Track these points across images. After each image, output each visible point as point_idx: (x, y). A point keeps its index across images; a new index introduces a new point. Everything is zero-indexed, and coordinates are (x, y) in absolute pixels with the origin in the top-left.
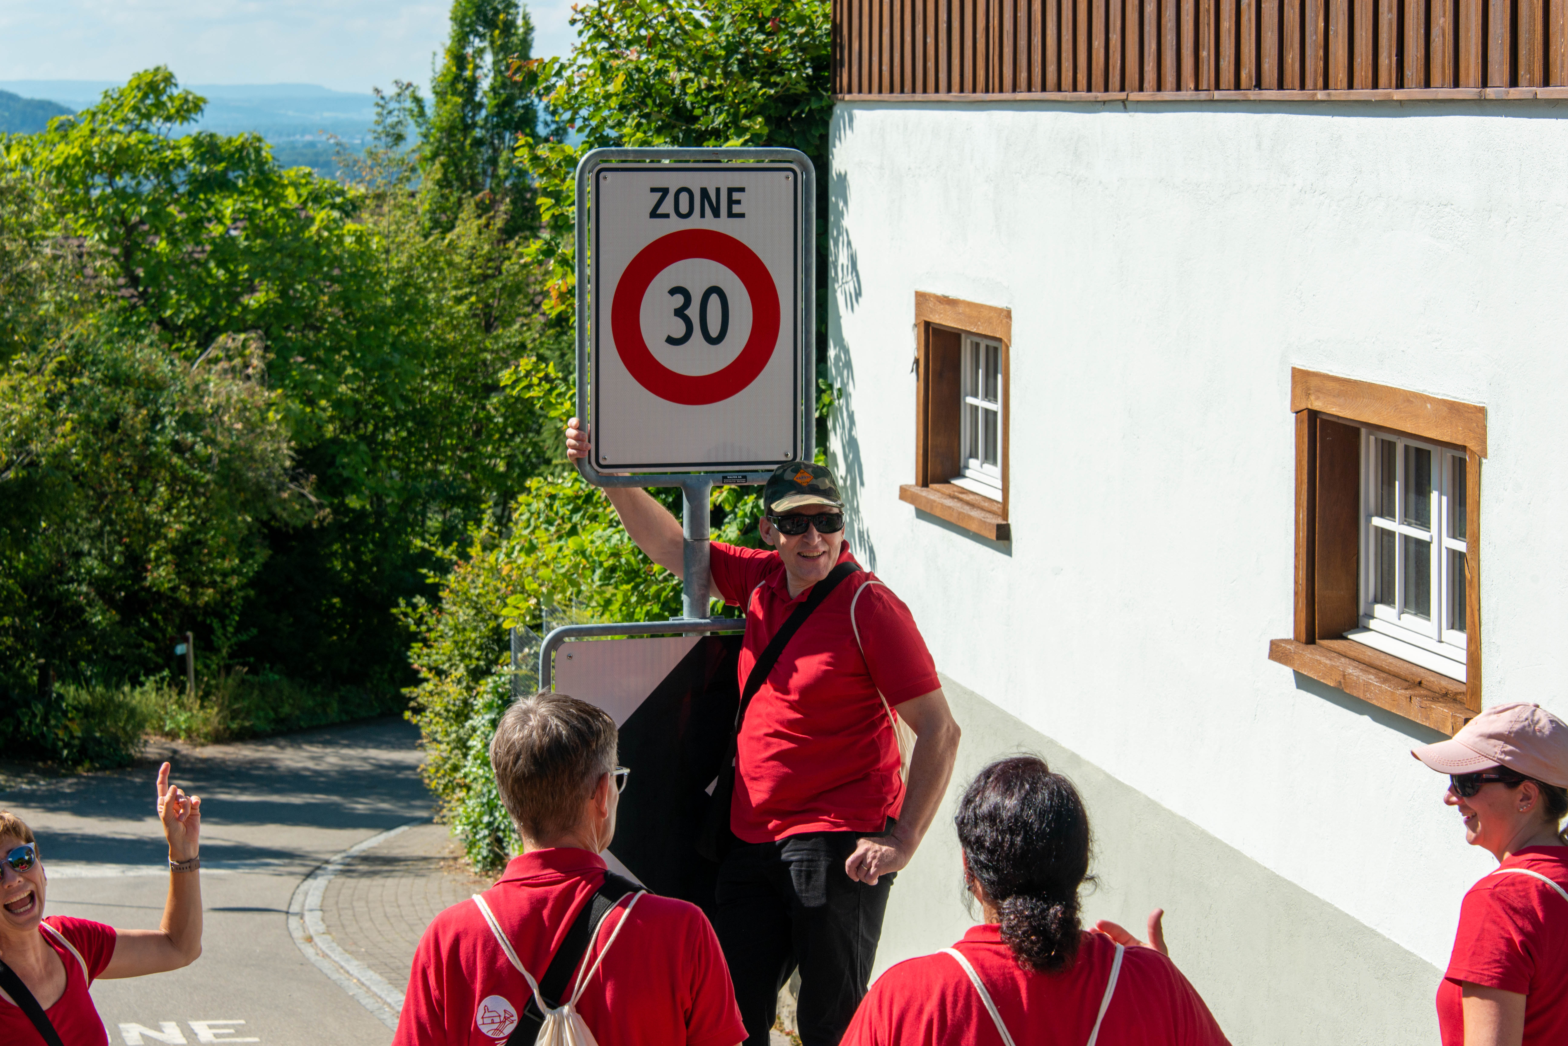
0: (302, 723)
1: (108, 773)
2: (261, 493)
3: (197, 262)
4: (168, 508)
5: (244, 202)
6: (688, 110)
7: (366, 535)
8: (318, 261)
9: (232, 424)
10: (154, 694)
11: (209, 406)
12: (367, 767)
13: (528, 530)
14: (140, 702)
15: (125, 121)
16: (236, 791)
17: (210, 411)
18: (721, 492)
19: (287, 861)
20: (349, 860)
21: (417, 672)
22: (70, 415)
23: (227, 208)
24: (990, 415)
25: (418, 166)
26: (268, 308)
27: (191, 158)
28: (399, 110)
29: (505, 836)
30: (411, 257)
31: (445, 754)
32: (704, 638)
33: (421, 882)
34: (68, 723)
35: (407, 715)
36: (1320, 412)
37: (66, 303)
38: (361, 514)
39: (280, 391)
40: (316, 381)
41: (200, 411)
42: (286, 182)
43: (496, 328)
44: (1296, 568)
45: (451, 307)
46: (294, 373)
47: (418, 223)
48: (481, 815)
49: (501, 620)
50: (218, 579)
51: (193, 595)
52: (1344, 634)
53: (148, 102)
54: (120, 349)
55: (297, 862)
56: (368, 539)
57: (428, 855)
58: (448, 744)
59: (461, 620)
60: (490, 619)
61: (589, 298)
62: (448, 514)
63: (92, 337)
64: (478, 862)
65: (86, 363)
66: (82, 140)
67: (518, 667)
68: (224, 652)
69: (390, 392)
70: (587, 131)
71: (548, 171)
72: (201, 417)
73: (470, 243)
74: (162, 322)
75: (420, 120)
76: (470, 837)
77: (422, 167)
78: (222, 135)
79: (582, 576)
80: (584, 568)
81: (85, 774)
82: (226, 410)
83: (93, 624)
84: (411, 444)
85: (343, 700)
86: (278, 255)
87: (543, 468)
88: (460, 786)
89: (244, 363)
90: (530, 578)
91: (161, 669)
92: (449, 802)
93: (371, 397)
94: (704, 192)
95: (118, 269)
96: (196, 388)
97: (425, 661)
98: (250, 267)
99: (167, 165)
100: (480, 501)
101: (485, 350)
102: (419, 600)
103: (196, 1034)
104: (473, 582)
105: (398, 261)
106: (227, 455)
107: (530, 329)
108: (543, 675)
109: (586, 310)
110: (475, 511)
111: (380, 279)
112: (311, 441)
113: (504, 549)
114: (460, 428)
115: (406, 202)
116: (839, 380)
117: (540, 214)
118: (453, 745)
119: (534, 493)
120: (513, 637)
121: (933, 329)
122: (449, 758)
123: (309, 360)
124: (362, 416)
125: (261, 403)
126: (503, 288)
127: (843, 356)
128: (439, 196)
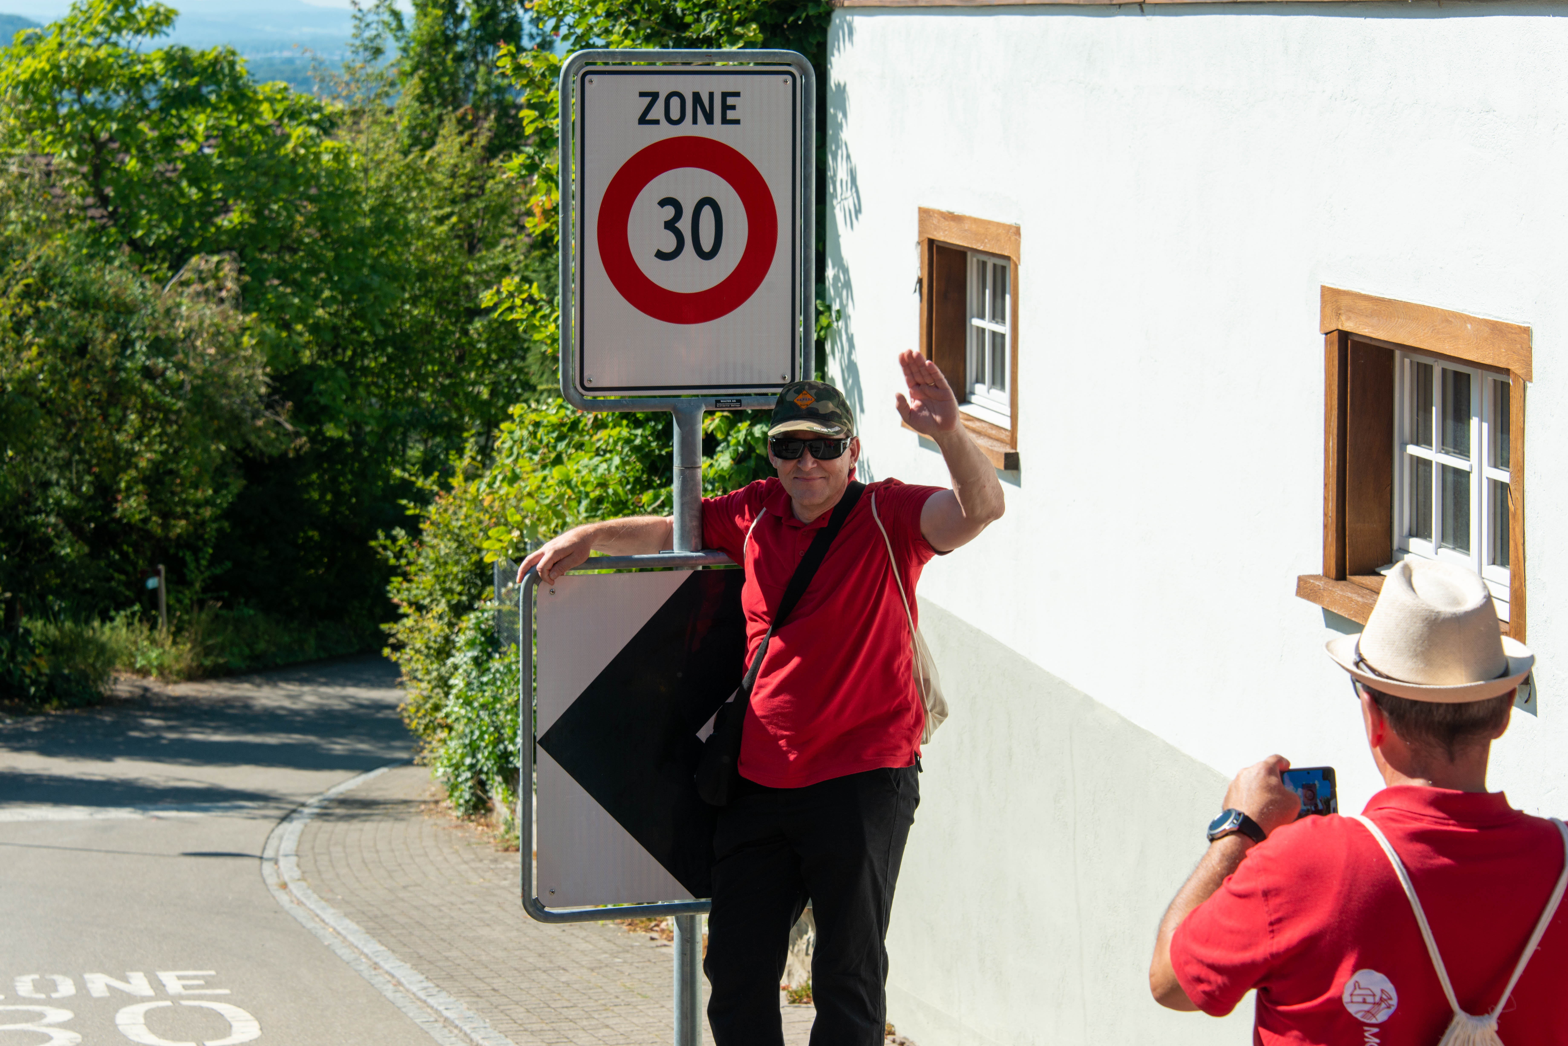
0: (278, 660)
1: (76, 711)
2: (236, 420)
3: (169, 182)
4: (139, 437)
5: (217, 119)
6: (678, 17)
7: (344, 464)
8: (295, 179)
9: (204, 349)
10: (124, 630)
11: (181, 330)
12: (345, 706)
13: (511, 459)
14: (110, 638)
15: (95, 34)
16: (209, 731)
17: (182, 336)
18: (713, 420)
19: (261, 804)
20: (325, 803)
21: (397, 606)
22: (37, 340)
23: (199, 124)
24: (997, 338)
25: (398, 81)
26: (243, 229)
27: (162, 72)
28: (378, 22)
29: (488, 779)
30: (390, 175)
31: (425, 693)
32: (696, 573)
33: (400, 826)
34: (36, 660)
35: (386, 651)
36: (1351, 333)
37: (33, 224)
38: (339, 443)
39: (254, 315)
40: (292, 305)
41: (172, 335)
42: (261, 97)
43: (480, 251)
44: (1326, 499)
45: (432, 228)
46: (270, 296)
47: (397, 141)
48: (463, 757)
49: (484, 553)
50: (191, 510)
51: (165, 526)
52: (1377, 570)
53: (118, 14)
54: (89, 271)
55: (272, 804)
56: (347, 470)
57: (408, 798)
58: (429, 682)
59: (442, 553)
60: (472, 552)
61: (574, 215)
62: (430, 443)
63: (60, 259)
64: (460, 805)
65: (54, 285)
66: (49, 53)
67: (502, 602)
68: (198, 586)
69: (369, 315)
70: (572, 39)
71: (531, 82)
72: (173, 342)
73: (452, 161)
74: (133, 243)
75: (399, 34)
76: (452, 780)
77: (402, 82)
78: (195, 50)
79: (567, 507)
80: (570, 498)
81: (53, 712)
82: (199, 335)
83: (62, 557)
84: (391, 370)
85: (321, 636)
86: (253, 174)
87: (526, 395)
88: (441, 726)
89: (218, 285)
90: (513, 510)
91: (132, 604)
92: (430, 743)
93: (349, 321)
94: (697, 97)
95: (87, 188)
96: (168, 311)
97: (404, 595)
98: (225, 186)
99: (138, 80)
100: (462, 429)
101: (469, 272)
102: (399, 532)
103: (164, 986)
104: (455, 513)
105: (377, 180)
106: (199, 382)
107: (514, 251)
108: (524, 611)
109: (571, 226)
110: (457, 440)
111: (359, 198)
112: (287, 367)
113: (486, 480)
114: (441, 353)
115: (384, 119)
116: (838, 301)
117: (523, 128)
118: (434, 683)
119: (517, 420)
120: (496, 571)
121: (938, 247)
122: (430, 697)
123: (285, 282)
124: (341, 341)
125: (235, 327)
126: (486, 209)
127: (842, 276)
128: (419, 112)
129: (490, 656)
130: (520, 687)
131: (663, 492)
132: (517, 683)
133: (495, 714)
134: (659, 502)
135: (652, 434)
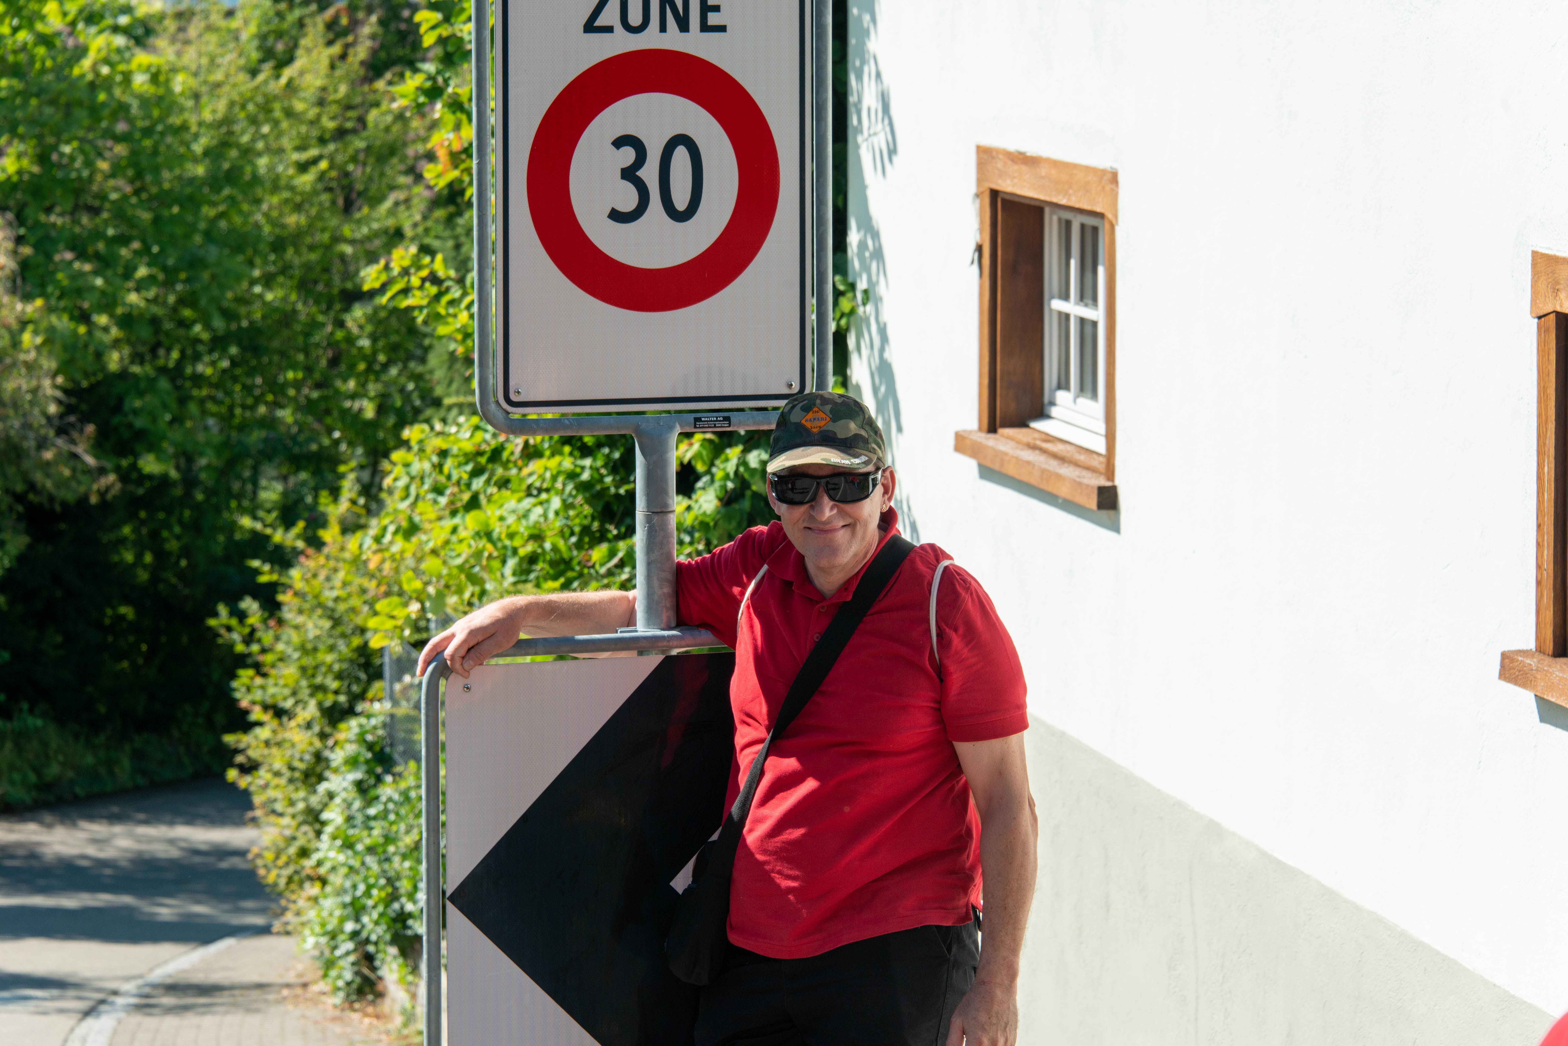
0: (79, 791)
2: (14, 452)
7: (169, 512)
8: (95, 111)
12: (174, 853)
13: (407, 503)
18: (691, 445)
19: (55, 992)
20: (147, 990)
21: (246, 712)
24: (1087, 327)
26: (21, 181)
29: (377, 952)
30: (232, 104)
31: (288, 833)
32: (669, 661)
33: (253, 1020)
35: (232, 774)
38: (163, 481)
39: (39, 302)
40: (93, 288)
43: (360, 208)
44: (1539, 545)
45: (292, 178)
46: (60, 276)
47: (240, 55)
48: (343, 920)
49: (369, 635)
55: (71, 993)
56: (174, 519)
57: (264, 980)
58: (294, 816)
59: (311, 636)
60: (353, 633)
61: (494, 160)
62: (291, 481)
64: (339, 989)
67: (395, 702)
69: (203, 302)
73: (319, 83)
76: (327, 953)
79: (487, 569)
80: (490, 557)
84: (235, 379)
85: (138, 755)
86: (34, 102)
87: (429, 412)
88: (310, 878)
90: (410, 574)
92: (294, 902)
93: (175, 309)
97: (258, 695)
100: (337, 461)
101: (344, 240)
102: (250, 606)
104: (328, 579)
105: (213, 110)
107: (408, 208)
108: (427, 716)
109: (489, 177)
110: (329, 476)
111: (187, 137)
112: (86, 375)
113: (373, 532)
114: (307, 354)
115: (223, 23)
116: (865, 277)
117: (421, 36)
118: (300, 818)
119: (416, 448)
120: (386, 660)
121: (1004, 201)
122: (294, 838)
123: (82, 255)
124: (163, 338)
125: (12, 321)
126: (368, 149)
127: (870, 243)
128: (271, 13)
129: (379, 779)
130: (423, 821)
131: (622, 545)
132: (418, 815)
133: (388, 860)
134: (615, 561)
135: (605, 466)
